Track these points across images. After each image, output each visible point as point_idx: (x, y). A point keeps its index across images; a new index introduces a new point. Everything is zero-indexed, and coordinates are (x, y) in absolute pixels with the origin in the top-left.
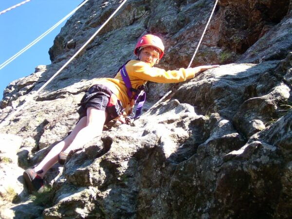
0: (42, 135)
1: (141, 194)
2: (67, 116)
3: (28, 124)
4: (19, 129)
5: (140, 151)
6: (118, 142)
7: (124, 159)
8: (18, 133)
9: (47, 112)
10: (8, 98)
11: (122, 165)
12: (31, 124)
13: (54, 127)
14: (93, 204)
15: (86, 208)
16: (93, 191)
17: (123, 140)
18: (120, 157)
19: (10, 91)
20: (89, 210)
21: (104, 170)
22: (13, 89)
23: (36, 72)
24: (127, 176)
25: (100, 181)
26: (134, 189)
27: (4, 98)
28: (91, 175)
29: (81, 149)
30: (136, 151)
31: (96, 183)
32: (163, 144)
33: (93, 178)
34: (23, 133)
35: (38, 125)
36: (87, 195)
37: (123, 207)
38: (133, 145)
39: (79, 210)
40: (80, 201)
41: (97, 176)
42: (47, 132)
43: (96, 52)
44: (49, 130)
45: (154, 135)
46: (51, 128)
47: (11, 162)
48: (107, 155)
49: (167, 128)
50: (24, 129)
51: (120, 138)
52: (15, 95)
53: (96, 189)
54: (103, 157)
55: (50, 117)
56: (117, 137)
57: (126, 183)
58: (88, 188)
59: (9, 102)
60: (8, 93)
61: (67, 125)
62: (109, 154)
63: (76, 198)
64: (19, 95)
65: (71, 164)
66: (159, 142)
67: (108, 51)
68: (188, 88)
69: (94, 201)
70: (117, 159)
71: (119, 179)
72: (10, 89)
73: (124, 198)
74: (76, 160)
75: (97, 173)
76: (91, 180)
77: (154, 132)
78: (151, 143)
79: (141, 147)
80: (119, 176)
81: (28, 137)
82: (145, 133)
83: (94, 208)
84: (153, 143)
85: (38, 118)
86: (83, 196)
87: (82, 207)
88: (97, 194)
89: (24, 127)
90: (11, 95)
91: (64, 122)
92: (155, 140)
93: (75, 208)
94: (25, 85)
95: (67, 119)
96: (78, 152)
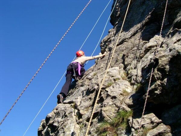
0: (125, 61)
1: (178, 76)
2: (131, 50)
3: (117, 59)
4: (115, 62)
5: (171, 59)
6: (161, 59)
7: (166, 65)
8: (115, 64)
9: (123, 51)
10: (103, 48)
11: (166, 67)
12: (119, 58)
13: (128, 56)
14: (161, 87)
15: (158, 90)
16: (159, 82)
17: (162, 57)
18: (164, 65)
19: (103, 45)
20: (160, 90)
21: (160, 72)
22: (103, 43)
23: (109, 33)
24: (170, 71)
25: (160, 77)
26: (175, 75)
27: (101, 49)
28: (155, 77)
29: (146, 66)
30: (170, 60)
31: (158, 79)
32: (180, 53)
33: (156, 77)
34: (117, 63)
35: (121, 58)
36: (157, 85)
37: (173, 84)
38: (167, 58)
39: (156, 92)
40: (155, 88)
41: (158, 76)
42: (126, 59)
43: (130, 15)
44: (127, 58)
45: (175, 50)
46: (127, 57)
47: (119, 79)
48: (158, 66)
49: (178, 44)
50: (117, 61)
51: (161, 57)
52: (105, 46)
53: (160, 81)
54: (157, 67)
55: (125, 52)
56: (160, 57)
57: (171, 74)
58: (156, 82)
59: (104, 50)
60: (102, 46)
61: (133, 53)
62: (159, 65)
63: (153, 88)
64: (107, 45)
65: (144, 73)
66: (178, 52)
67: (135, 13)
68: (179, 21)
69: (160, 86)
70: (163, 66)
71: (167, 73)
72: (102, 44)
73: (172, 80)
74: (146, 71)
75: (157, 75)
76: (156, 78)
77: (174, 49)
78: (174, 54)
79: (171, 57)
80: (167, 72)
81: (120, 64)
82: (170, 50)
83: (162, 89)
84: (175, 54)
85: (120, 55)
86: (156, 86)
87: (157, 90)
88: (161, 82)
89: (117, 60)
90: (103, 46)
91: (131, 53)
92: (176, 52)
93: (154, 91)
94: (107, 40)
95: (132, 51)
96: (145, 67)
